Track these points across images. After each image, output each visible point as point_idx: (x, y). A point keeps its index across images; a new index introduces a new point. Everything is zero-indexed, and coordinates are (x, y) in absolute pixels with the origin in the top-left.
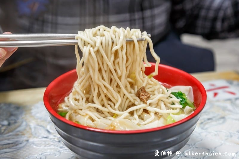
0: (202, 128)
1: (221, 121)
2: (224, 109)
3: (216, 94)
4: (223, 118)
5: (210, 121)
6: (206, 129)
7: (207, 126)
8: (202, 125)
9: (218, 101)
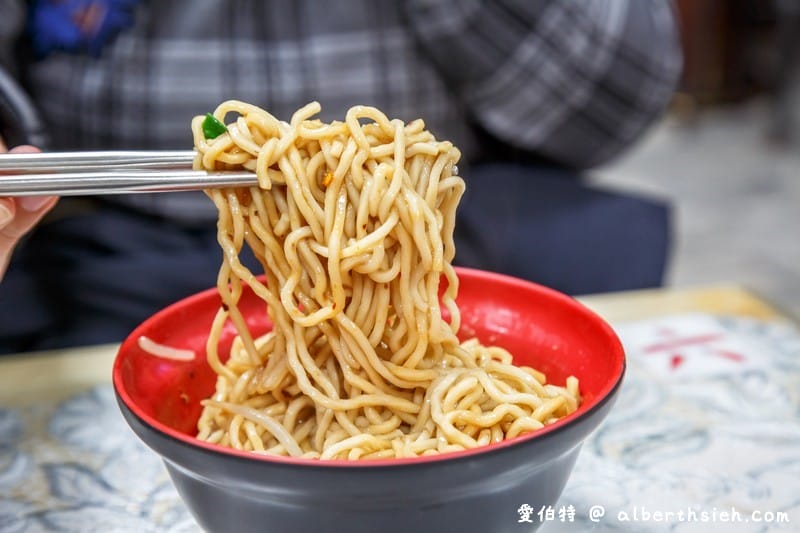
0: (630, 467)
1: (695, 443)
2: (707, 405)
3: (676, 361)
4: (701, 433)
5: (654, 444)
6: (644, 468)
7: (644, 459)
8: (628, 457)
9: (684, 381)
